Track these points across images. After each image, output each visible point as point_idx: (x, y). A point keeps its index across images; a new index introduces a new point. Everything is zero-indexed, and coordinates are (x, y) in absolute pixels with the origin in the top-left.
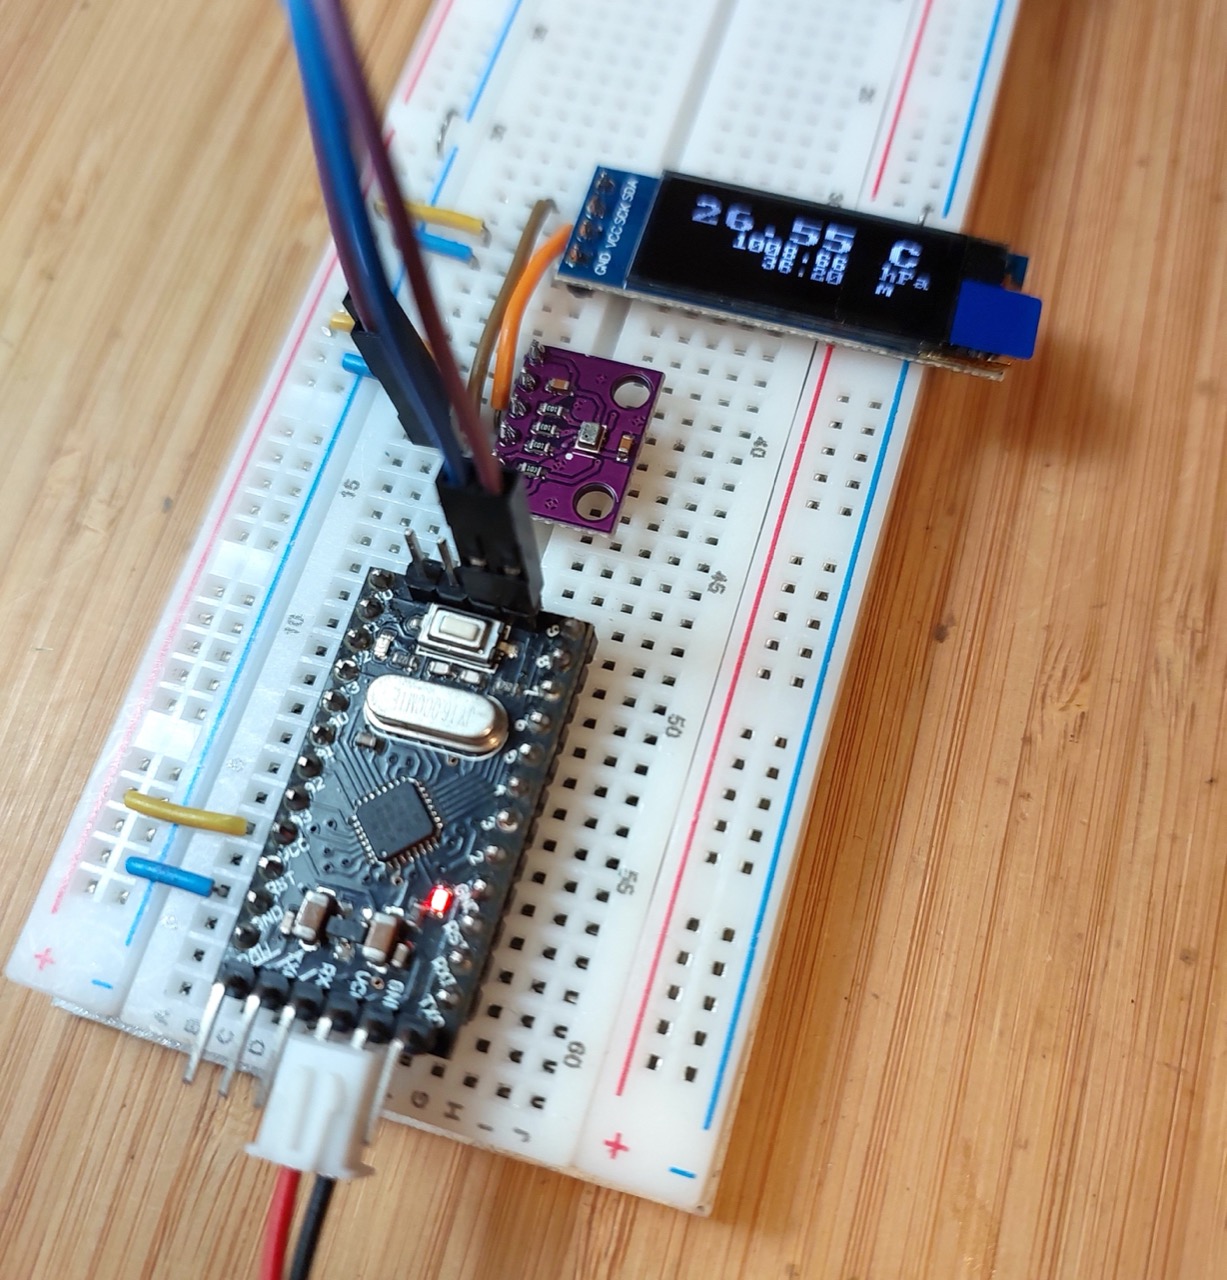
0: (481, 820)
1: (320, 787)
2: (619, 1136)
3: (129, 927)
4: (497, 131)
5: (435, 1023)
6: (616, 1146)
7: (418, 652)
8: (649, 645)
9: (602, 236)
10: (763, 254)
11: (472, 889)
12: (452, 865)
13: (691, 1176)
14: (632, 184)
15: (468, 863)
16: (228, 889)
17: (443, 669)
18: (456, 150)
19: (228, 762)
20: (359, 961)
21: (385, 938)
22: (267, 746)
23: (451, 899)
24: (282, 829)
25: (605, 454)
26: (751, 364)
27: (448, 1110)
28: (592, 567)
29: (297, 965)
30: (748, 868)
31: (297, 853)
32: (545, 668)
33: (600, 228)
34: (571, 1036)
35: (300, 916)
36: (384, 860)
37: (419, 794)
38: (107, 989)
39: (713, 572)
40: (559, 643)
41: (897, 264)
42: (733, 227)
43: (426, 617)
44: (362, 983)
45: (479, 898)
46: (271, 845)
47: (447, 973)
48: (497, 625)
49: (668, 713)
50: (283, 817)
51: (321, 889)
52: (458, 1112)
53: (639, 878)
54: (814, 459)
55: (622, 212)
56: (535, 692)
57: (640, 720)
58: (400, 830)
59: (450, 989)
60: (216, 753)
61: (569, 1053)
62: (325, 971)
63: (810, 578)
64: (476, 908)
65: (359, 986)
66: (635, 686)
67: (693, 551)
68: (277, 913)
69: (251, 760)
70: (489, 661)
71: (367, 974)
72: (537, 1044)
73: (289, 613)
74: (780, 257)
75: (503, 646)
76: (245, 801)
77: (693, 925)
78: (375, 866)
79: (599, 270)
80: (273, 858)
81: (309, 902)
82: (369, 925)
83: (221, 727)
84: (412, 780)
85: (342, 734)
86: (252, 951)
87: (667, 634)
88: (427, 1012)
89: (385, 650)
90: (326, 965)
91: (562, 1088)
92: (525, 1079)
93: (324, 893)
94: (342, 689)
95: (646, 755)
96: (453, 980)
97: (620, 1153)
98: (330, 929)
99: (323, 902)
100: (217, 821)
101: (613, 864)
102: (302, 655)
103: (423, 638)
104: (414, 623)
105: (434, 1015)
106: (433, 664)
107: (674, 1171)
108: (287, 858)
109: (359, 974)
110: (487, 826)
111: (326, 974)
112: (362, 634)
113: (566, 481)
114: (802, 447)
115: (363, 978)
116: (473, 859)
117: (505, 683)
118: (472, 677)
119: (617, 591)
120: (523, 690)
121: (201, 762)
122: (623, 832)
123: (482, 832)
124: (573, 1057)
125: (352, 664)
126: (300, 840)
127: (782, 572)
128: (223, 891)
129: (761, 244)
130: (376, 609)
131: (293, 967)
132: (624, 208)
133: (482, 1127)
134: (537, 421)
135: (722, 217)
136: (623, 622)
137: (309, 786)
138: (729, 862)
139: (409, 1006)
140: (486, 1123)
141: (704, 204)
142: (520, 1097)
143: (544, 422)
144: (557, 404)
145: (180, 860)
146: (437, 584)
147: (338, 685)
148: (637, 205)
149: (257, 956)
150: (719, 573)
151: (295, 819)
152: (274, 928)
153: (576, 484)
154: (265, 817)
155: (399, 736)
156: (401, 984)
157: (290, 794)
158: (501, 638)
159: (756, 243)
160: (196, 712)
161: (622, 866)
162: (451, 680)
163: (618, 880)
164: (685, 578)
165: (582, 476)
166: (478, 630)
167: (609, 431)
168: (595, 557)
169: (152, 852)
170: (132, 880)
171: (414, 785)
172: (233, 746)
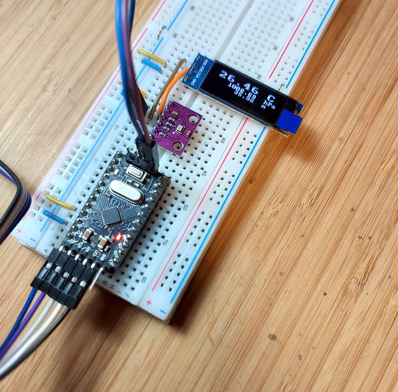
0: (132, 221)
1: (95, 204)
2: (150, 300)
3: (42, 227)
4: (175, 36)
5: (112, 266)
6: (149, 302)
7: (125, 175)
8: (184, 185)
9: (195, 74)
10: (235, 89)
11: (127, 236)
12: (123, 230)
13: (165, 313)
14: (207, 61)
15: (127, 230)
16: (68, 223)
17: (130, 181)
18: (163, 38)
19: (73, 192)
20: (96, 248)
21: (104, 244)
22: (84, 190)
23: (122, 237)
24: (84, 212)
25: (183, 134)
26: (226, 117)
27: (111, 286)
28: (174, 162)
29: (81, 245)
30: (195, 245)
31: (86, 219)
32: (156, 187)
33: (195, 72)
34: (144, 275)
35: (84, 234)
36: (107, 225)
37: (118, 211)
38: (33, 241)
39: (204, 170)
40: (161, 181)
41: (269, 100)
42: (229, 80)
43: (129, 167)
44: (96, 253)
45: (128, 239)
46: (80, 215)
47: (117, 255)
48: (146, 173)
49: (185, 203)
50: (84, 209)
51: (90, 229)
52: (113, 287)
53: (169, 242)
54: (236, 147)
55: (202, 69)
56: (152, 192)
57: (178, 204)
58: (112, 219)
59: (117, 259)
60: (70, 188)
61: (142, 279)
62: (88, 248)
63: (228, 178)
64: (127, 241)
65: (95, 254)
66: (178, 195)
67: (200, 163)
68: (79, 232)
69: (79, 193)
70: (142, 182)
71: (98, 251)
72: (136, 275)
73: (95, 157)
74: (239, 92)
75: (147, 179)
76: (76, 202)
77: (179, 256)
78: (105, 226)
79: (192, 84)
80: (80, 218)
81: (87, 232)
82: (100, 240)
83: (73, 182)
84: (117, 207)
85: (102, 192)
86: (71, 240)
87: (189, 183)
88: (110, 263)
89: (117, 173)
90: (88, 247)
91: (139, 287)
92: (131, 283)
93: (91, 230)
94: (105, 181)
95: (177, 212)
96: (118, 257)
97: (150, 304)
98: (91, 239)
99: (91, 232)
100: (68, 206)
101: (163, 237)
102: (97, 168)
103: (127, 172)
104: (125, 168)
105: (112, 264)
106: (128, 179)
107: (161, 311)
108: (83, 220)
109: (96, 251)
110: (134, 222)
111: (88, 249)
112: (112, 168)
113: (172, 139)
114: (234, 143)
115: (97, 252)
116: (129, 229)
117: (145, 188)
118: (137, 185)
119: (179, 169)
120: (149, 191)
121: (66, 190)
122: (167, 230)
123: (132, 224)
124: (143, 280)
125: (108, 175)
126: (88, 216)
127: (221, 174)
128: (67, 223)
129: (236, 86)
130: (117, 162)
131: (80, 246)
132: (203, 68)
133: (118, 292)
134: (167, 121)
135: (227, 77)
136: (179, 178)
137: (92, 203)
138: (191, 243)
139: (106, 260)
140: (119, 291)
141: (223, 72)
142: (129, 286)
143: (169, 122)
144: (173, 118)
145: (57, 214)
146: (133, 160)
147: (104, 179)
148: (206, 67)
149: (72, 241)
150: (205, 171)
151: (87, 210)
152: (77, 235)
153: (174, 140)
154: (80, 207)
155: (116, 195)
156: (106, 255)
157: (87, 204)
158: (146, 177)
159: (234, 86)
160: (68, 178)
161: (165, 238)
162: (132, 184)
163: (163, 241)
164: (197, 170)
165: (176, 139)
166: (141, 174)
167: (185, 128)
168: (176, 159)
169: (50, 210)
170: (44, 216)
171: (118, 208)
172: (75, 188)
